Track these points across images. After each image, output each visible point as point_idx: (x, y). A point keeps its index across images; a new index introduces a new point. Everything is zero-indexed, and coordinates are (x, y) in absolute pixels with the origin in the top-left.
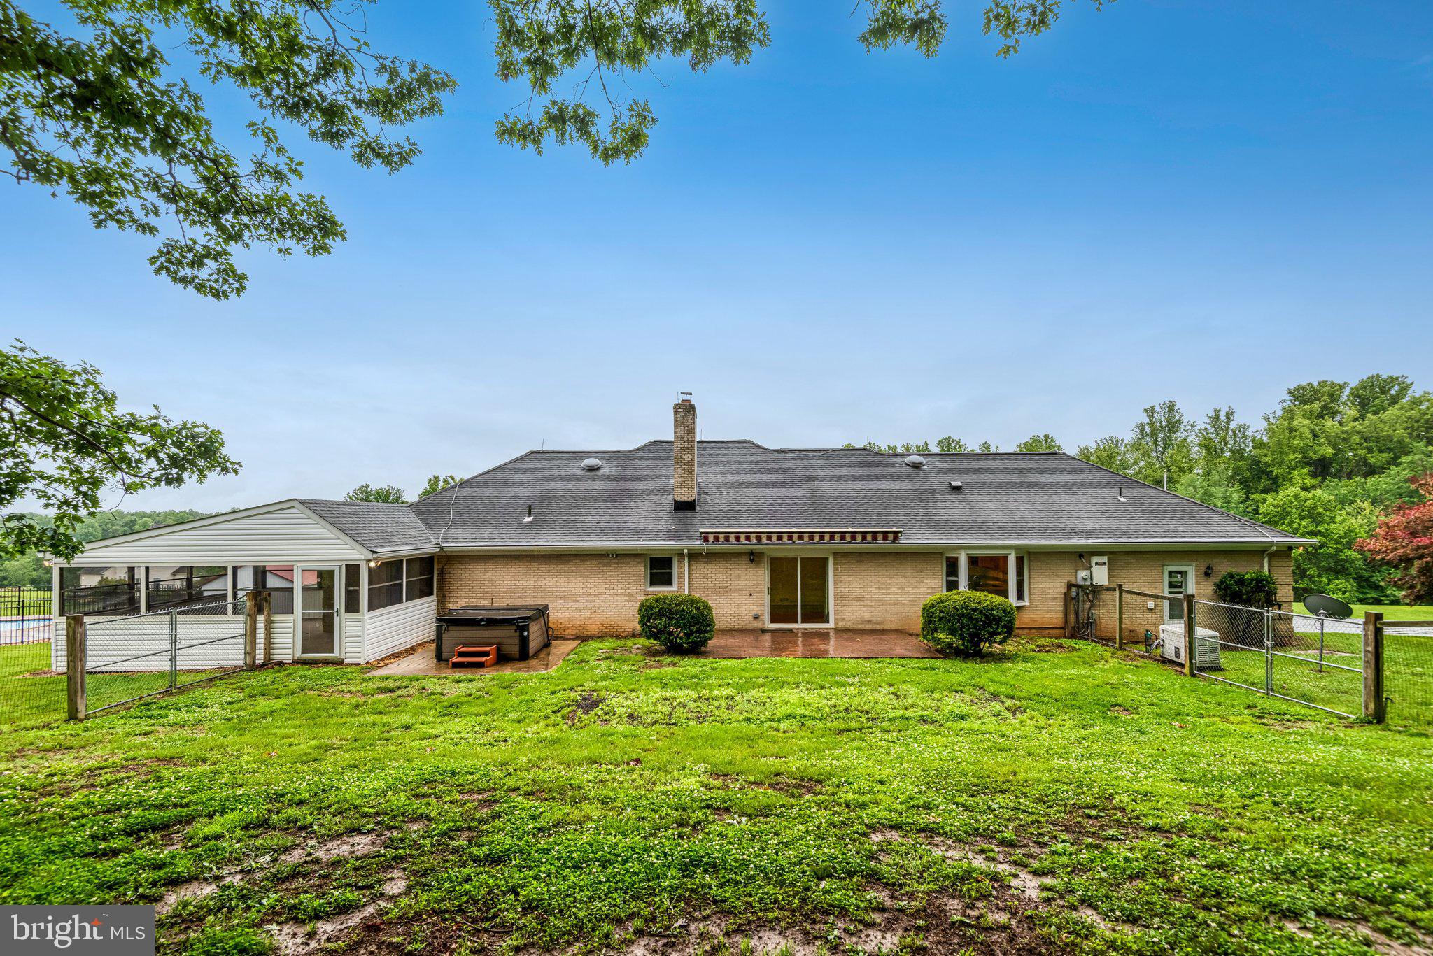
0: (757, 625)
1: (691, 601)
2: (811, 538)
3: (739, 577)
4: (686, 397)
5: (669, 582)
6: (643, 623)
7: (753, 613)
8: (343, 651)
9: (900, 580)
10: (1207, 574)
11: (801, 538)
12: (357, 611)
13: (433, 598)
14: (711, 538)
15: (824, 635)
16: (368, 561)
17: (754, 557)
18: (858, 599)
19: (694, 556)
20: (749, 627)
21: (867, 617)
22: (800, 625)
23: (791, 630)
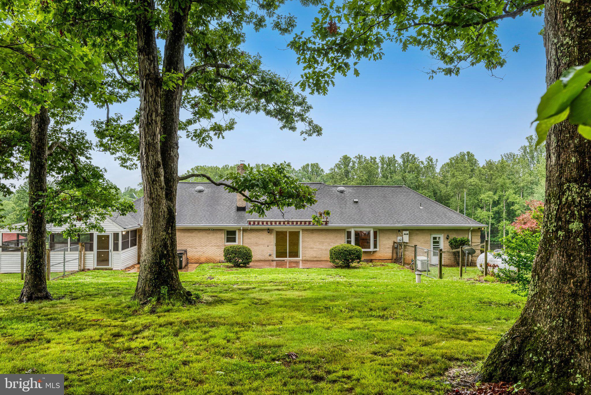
0: (270, 258)
1: (244, 248)
2: (293, 223)
3: (263, 239)
4: (242, 163)
5: (234, 241)
6: (225, 256)
7: (269, 254)
8: (113, 265)
9: (328, 240)
10: (447, 239)
11: (288, 223)
12: (118, 250)
13: (136, 247)
14: (252, 223)
15: (297, 263)
16: (122, 232)
17: (269, 231)
18: (311, 248)
19: (245, 230)
20: (267, 259)
21: (315, 255)
22: (288, 259)
23: (284, 260)
